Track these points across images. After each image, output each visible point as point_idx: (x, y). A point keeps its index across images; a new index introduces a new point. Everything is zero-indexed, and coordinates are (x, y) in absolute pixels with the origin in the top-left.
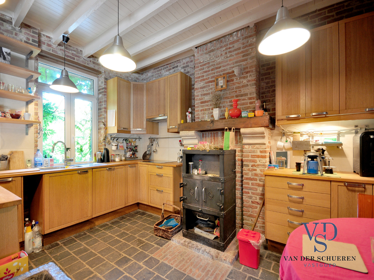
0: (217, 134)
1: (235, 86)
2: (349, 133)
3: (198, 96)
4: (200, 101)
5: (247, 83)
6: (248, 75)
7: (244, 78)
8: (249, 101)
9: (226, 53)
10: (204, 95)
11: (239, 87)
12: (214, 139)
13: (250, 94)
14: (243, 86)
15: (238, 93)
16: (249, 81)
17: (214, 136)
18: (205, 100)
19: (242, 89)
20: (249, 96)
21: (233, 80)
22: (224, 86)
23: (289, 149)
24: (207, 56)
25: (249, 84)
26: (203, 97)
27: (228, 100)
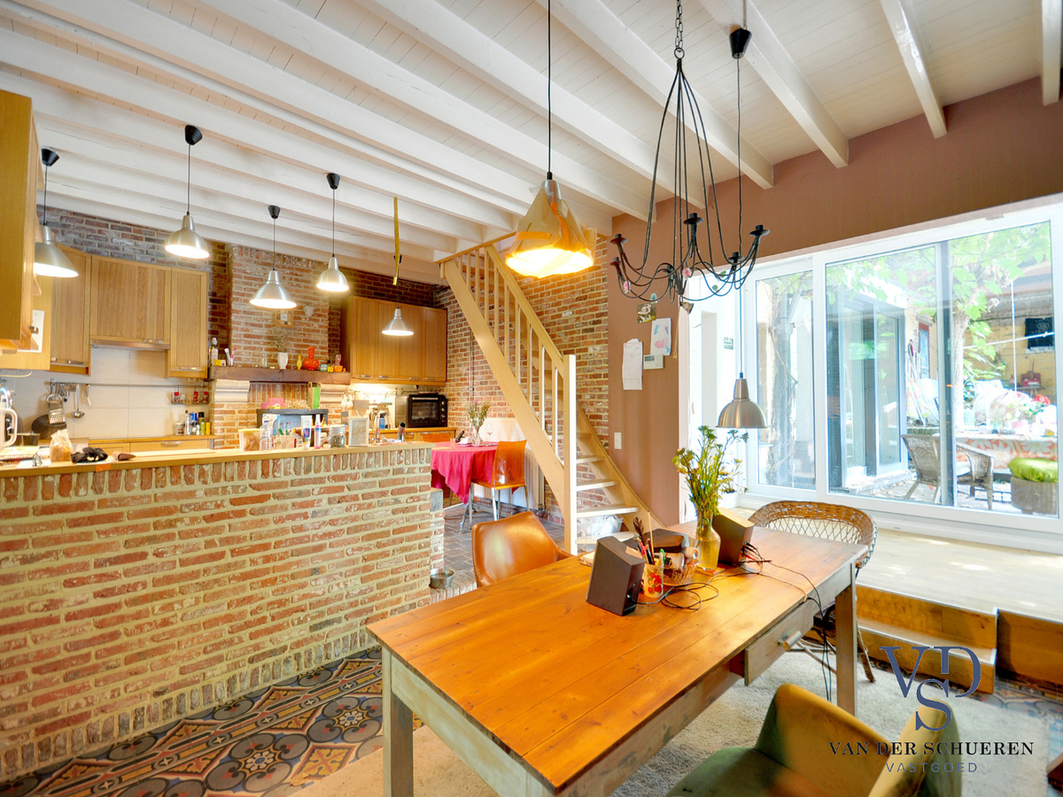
0: (274, 387)
1: (302, 327)
2: (392, 394)
3: (239, 323)
4: (243, 333)
5: (318, 328)
6: (321, 319)
7: (315, 320)
8: (321, 350)
9: (291, 279)
10: (253, 325)
11: (308, 330)
12: (269, 394)
13: (322, 342)
14: (313, 331)
15: (307, 337)
16: (321, 326)
17: (269, 390)
18: (252, 333)
19: (312, 334)
20: (321, 345)
21: (300, 319)
22: (289, 323)
23: (350, 409)
24: (259, 268)
25: (321, 329)
26: (249, 327)
27: (293, 343)
